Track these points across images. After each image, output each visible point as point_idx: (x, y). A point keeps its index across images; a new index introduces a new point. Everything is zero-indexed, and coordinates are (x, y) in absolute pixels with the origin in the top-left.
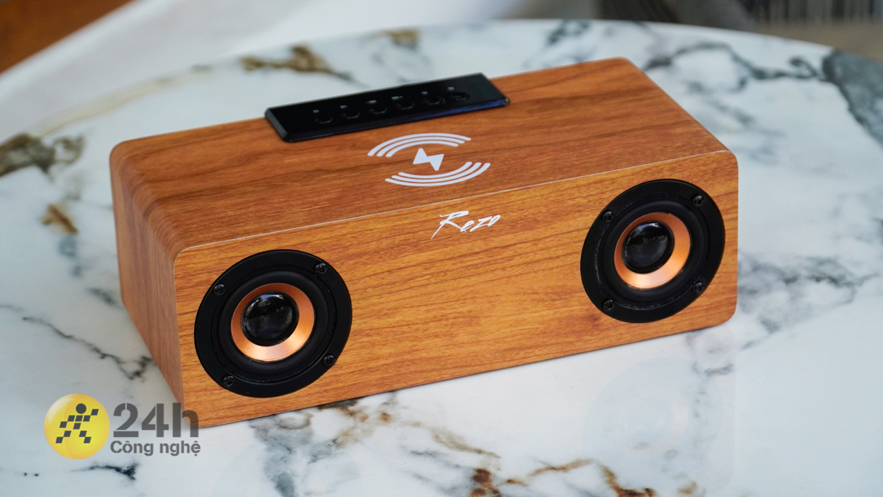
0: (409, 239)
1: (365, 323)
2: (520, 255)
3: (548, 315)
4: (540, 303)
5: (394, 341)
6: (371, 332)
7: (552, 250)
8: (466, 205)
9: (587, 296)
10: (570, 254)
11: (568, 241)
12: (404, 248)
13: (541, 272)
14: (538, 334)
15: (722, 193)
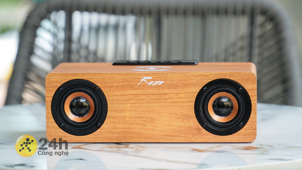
0: (129, 84)
1: (112, 114)
2: (171, 98)
3: (181, 124)
4: (178, 119)
5: (123, 123)
6: (114, 118)
7: (183, 99)
8: (151, 75)
9: (197, 120)
10: (190, 102)
11: (189, 96)
12: (127, 87)
13: (179, 107)
14: (177, 132)
15: (250, 89)
